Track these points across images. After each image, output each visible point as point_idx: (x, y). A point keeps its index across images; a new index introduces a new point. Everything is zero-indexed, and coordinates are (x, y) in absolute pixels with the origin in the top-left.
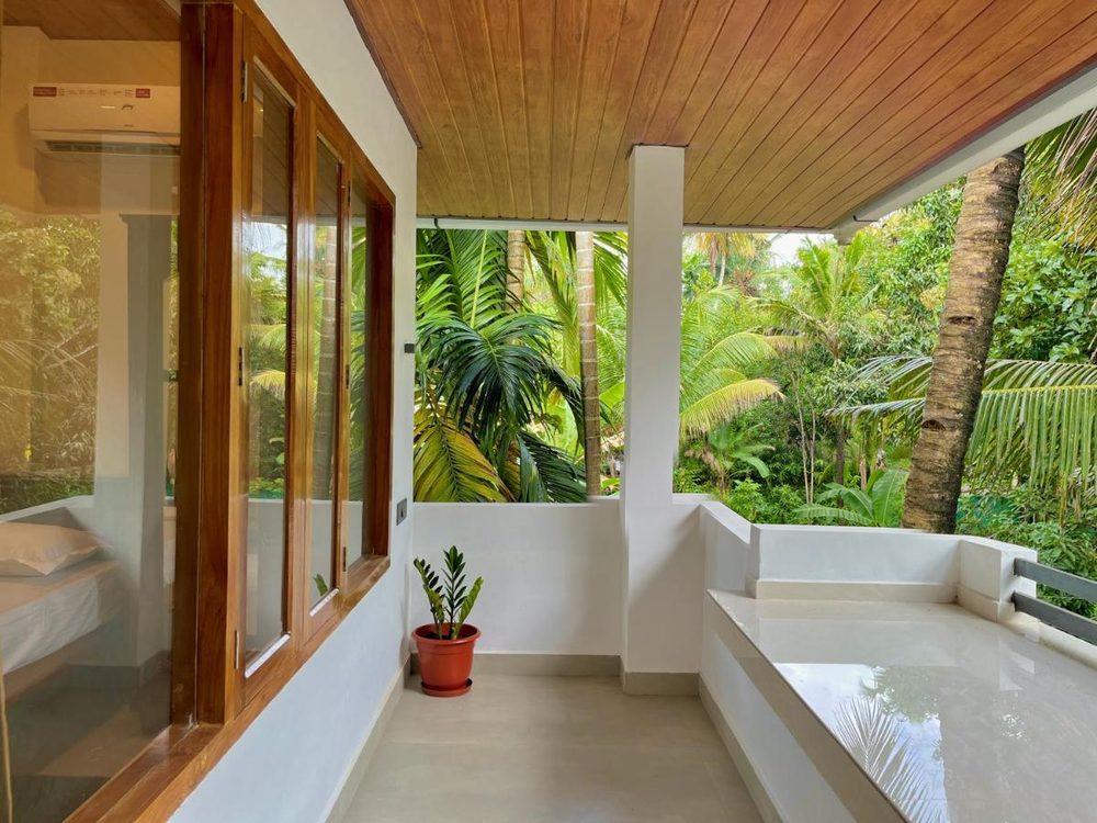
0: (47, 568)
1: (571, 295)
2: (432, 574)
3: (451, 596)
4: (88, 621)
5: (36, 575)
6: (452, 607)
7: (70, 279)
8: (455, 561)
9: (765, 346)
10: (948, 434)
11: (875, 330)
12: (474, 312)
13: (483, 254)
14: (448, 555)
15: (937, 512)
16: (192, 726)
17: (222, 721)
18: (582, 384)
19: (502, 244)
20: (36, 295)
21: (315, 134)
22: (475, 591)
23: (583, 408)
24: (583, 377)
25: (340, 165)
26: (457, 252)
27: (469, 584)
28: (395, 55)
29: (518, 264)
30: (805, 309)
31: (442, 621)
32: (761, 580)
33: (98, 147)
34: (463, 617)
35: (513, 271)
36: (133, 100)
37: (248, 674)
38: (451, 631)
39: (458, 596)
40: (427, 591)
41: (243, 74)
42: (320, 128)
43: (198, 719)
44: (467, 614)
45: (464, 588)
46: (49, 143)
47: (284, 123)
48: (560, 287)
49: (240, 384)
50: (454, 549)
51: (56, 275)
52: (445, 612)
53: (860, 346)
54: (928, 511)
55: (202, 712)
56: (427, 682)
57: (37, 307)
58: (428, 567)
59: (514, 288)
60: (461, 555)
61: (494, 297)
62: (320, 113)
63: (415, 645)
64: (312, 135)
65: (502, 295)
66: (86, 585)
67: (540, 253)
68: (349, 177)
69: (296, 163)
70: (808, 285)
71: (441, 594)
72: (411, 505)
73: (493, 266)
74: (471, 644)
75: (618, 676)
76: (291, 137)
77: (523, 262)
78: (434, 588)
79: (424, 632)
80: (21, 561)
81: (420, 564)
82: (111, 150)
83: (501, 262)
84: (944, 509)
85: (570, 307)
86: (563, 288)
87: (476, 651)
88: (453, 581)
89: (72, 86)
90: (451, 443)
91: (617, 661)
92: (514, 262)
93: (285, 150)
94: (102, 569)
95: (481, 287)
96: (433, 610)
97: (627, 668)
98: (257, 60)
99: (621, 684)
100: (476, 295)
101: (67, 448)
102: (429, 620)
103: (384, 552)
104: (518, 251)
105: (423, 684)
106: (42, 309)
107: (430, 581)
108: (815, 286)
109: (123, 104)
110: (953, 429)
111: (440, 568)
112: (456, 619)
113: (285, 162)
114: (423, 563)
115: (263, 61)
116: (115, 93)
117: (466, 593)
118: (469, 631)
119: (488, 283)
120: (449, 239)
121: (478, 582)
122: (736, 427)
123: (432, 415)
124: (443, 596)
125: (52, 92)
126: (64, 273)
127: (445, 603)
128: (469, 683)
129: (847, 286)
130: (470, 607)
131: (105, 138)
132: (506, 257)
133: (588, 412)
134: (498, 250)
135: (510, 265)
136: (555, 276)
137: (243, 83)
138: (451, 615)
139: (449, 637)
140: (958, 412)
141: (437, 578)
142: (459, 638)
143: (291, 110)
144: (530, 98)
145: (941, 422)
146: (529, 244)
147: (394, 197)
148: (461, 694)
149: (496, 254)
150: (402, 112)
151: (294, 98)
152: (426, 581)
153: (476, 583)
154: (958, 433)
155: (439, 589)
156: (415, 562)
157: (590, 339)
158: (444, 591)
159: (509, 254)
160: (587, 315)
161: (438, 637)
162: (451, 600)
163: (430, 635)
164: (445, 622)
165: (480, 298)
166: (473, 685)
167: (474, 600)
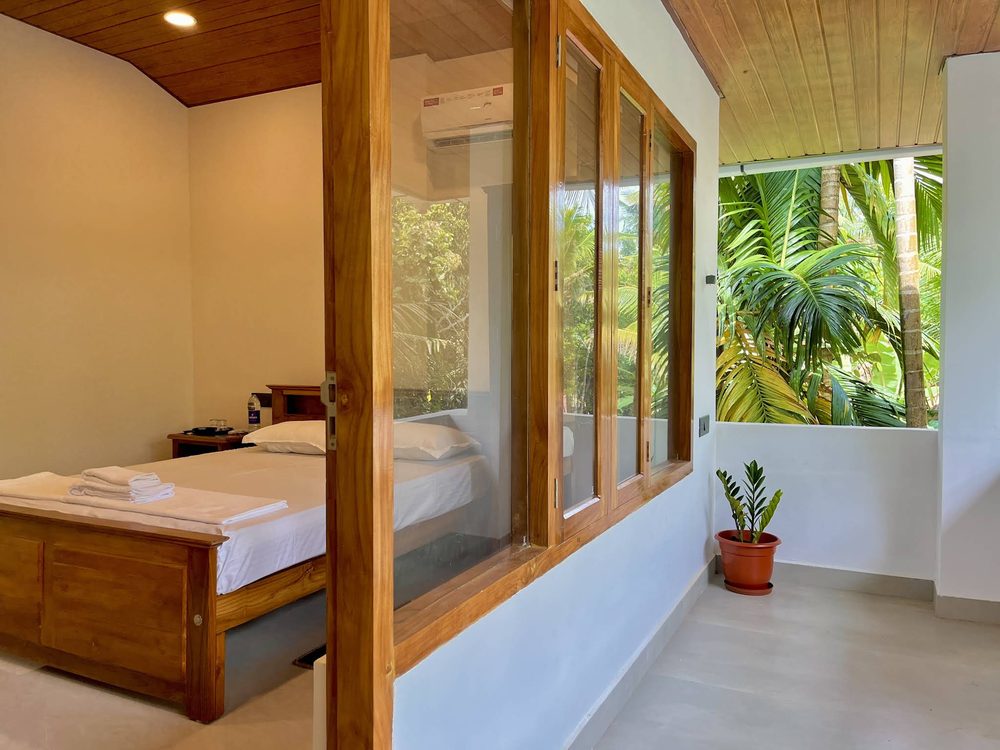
0: (437, 455)
1: (891, 230)
2: (734, 484)
3: (752, 505)
4: (464, 497)
5: (433, 460)
6: (753, 515)
7: (453, 259)
8: (755, 474)
12: (784, 255)
13: (793, 198)
14: (748, 468)
16: (526, 546)
17: (547, 546)
18: (902, 317)
19: (815, 186)
20: (432, 274)
21: (619, 89)
22: (774, 502)
23: (903, 341)
24: (902, 310)
25: (642, 116)
26: (768, 199)
27: (769, 495)
28: (693, 12)
29: (832, 205)
31: (743, 527)
33: (467, 139)
34: (763, 526)
35: (828, 211)
36: (492, 98)
37: (567, 516)
38: (752, 537)
39: (757, 507)
40: (729, 498)
41: (557, 45)
42: (622, 85)
43: (529, 541)
44: (767, 523)
45: (764, 499)
46: (436, 141)
47: (593, 85)
48: (879, 222)
49: (556, 289)
50: (755, 463)
51: (445, 257)
52: (746, 520)
55: (532, 535)
56: (731, 580)
57: (433, 283)
58: (730, 477)
59: (828, 228)
60: (762, 468)
61: (805, 238)
62: (623, 72)
63: (718, 546)
64: (617, 91)
65: (815, 236)
66: (463, 467)
67: (857, 190)
68: (651, 126)
69: (602, 115)
71: (742, 502)
72: (713, 423)
73: (804, 208)
74: (771, 550)
75: (932, 601)
76: (598, 94)
77: (837, 202)
78: (736, 497)
79: (725, 535)
80: (422, 448)
81: (722, 475)
82: (476, 141)
83: (814, 203)
85: (891, 242)
86: (883, 224)
87: (776, 559)
88: (753, 492)
89: (449, 95)
90: (760, 379)
91: (931, 584)
92: (828, 203)
93: (593, 107)
94: (472, 459)
95: (792, 230)
96: (735, 516)
97: (940, 591)
98: (569, 33)
99: (933, 608)
100: (786, 237)
101: (454, 392)
102: (731, 526)
103: (687, 457)
104: (831, 191)
105: (727, 581)
106: (436, 285)
107: (732, 491)
109: (485, 102)
111: (741, 479)
112: (757, 527)
113: (593, 118)
114: (725, 474)
115: (574, 33)
116: (479, 95)
117: (766, 504)
118: (771, 539)
119: (800, 225)
120: (761, 188)
121: (778, 494)
123: (742, 352)
124: (745, 505)
125: (436, 101)
126: (450, 254)
127: (746, 510)
128: (770, 586)
130: (770, 517)
131: (472, 132)
132: (820, 198)
133: (907, 347)
134: (811, 192)
135: (822, 206)
136: (874, 212)
137: (557, 52)
138: (752, 522)
139: (750, 541)
141: (738, 488)
142: (760, 542)
143: (599, 71)
144: (826, 27)
146: (844, 183)
147: (695, 143)
148: (767, 594)
149: (808, 197)
150: (703, 66)
151: (601, 62)
152: (728, 489)
153: (776, 495)
155: (740, 498)
156: (717, 473)
157: (911, 269)
158: (744, 500)
159: (822, 195)
160: (907, 244)
161: (739, 540)
162: (752, 511)
163: (734, 539)
164: (746, 528)
165: (790, 241)
166: (773, 588)
167: (773, 511)
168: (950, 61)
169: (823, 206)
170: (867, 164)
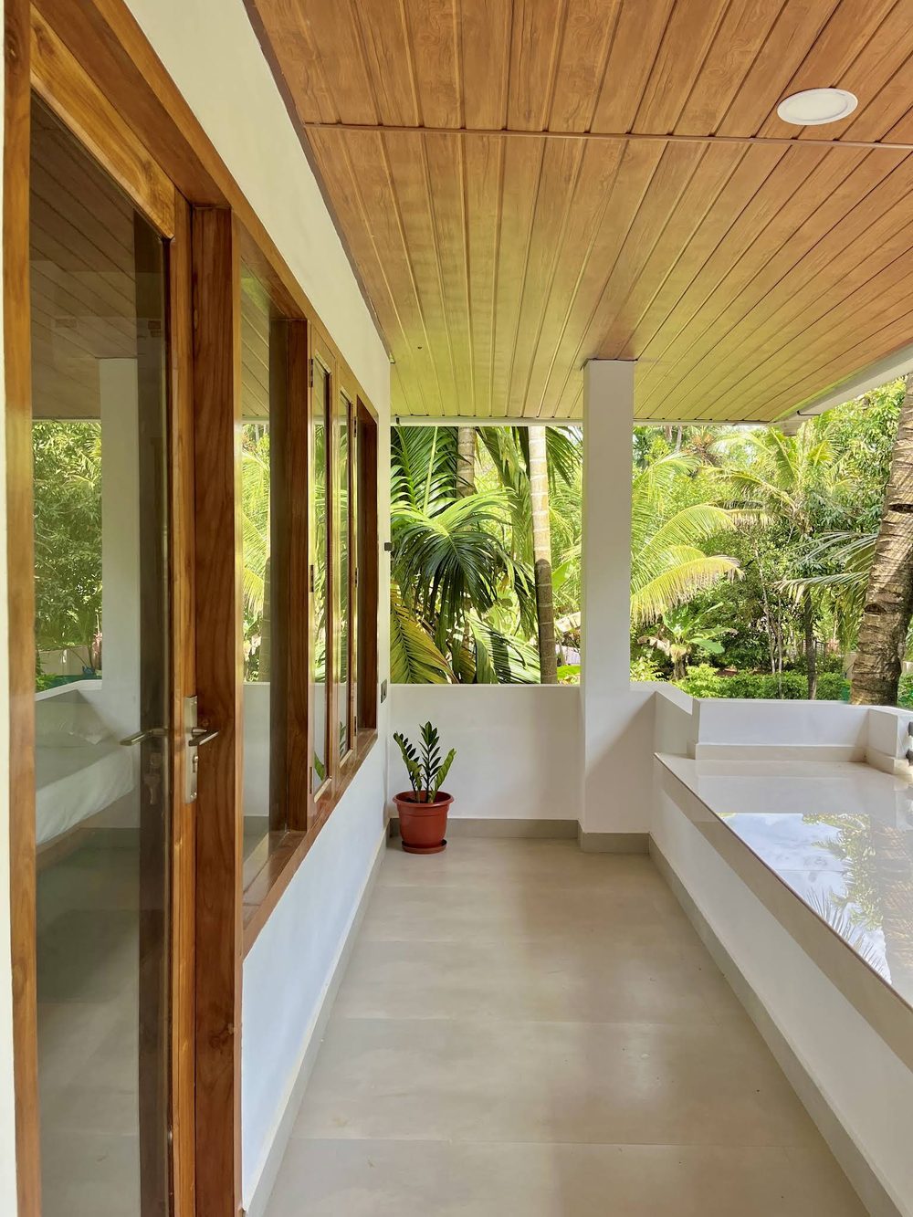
1: (523, 485)
2: (410, 746)
3: (428, 765)
6: (429, 775)
8: (430, 736)
9: (727, 520)
10: (889, 617)
11: (844, 501)
12: (426, 502)
13: (435, 439)
14: (423, 729)
15: (878, 692)
16: (286, 833)
17: (305, 830)
18: (536, 571)
19: (453, 430)
22: (449, 761)
23: (537, 594)
24: (536, 565)
26: (407, 442)
27: (443, 754)
30: (769, 479)
31: (420, 788)
32: (700, 743)
34: (438, 785)
35: (466, 458)
37: (316, 800)
38: (428, 797)
39: (432, 767)
40: (407, 761)
44: (441, 782)
45: (439, 758)
48: (512, 477)
50: (429, 724)
52: (423, 780)
53: (828, 519)
54: (869, 691)
55: (292, 821)
56: (407, 842)
58: (407, 740)
59: (465, 474)
60: (436, 730)
61: (445, 484)
62: (341, 371)
63: (396, 809)
65: (452, 483)
67: (491, 441)
70: (773, 453)
71: (418, 763)
72: (390, 686)
73: (443, 453)
74: (445, 808)
75: (576, 838)
78: (413, 759)
79: (402, 797)
81: (399, 738)
83: (452, 448)
84: (885, 688)
86: (514, 478)
87: (449, 816)
88: (428, 753)
90: (405, 632)
91: (575, 824)
95: (432, 474)
96: (412, 778)
97: (584, 829)
99: (579, 845)
100: (428, 482)
102: (408, 787)
103: (374, 726)
104: (468, 438)
105: (403, 843)
107: (409, 753)
108: (780, 454)
110: (894, 612)
111: (417, 741)
112: (433, 785)
114: (402, 736)
117: (440, 764)
118: (444, 797)
119: (439, 470)
121: (452, 753)
122: (695, 608)
124: (420, 765)
127: (423, 772)
128: (444, 843)
129: (814, 455)
130: (445, 775)
132: (457, 443)
134: (448, 436)
136: (506, 465)
138: (427, 781)
139: (426, 802)
140: (899, 595)
141: (414, 751)
142: (435, 801)
145: (882, 605)
146: (479, 431)
147: (378, 416)
148: (438, 851)
149: (447, 441)
152: (405, 752)
153: (450, 754)
154: (898, 616)
155: (417, 759)
156: (395, 736)
157: (544, 527)
158: (421, 762)
159: (460, 440)
160: (540, 504)
161: (417, 802)
162: (427, 769)
163: (409, 800)
164: (423, 789)
165: (431, 487)
166: (447, 844)
167: (448, 769)
168: (591, 363)
169: (461, 452)
170: (513, 428)
